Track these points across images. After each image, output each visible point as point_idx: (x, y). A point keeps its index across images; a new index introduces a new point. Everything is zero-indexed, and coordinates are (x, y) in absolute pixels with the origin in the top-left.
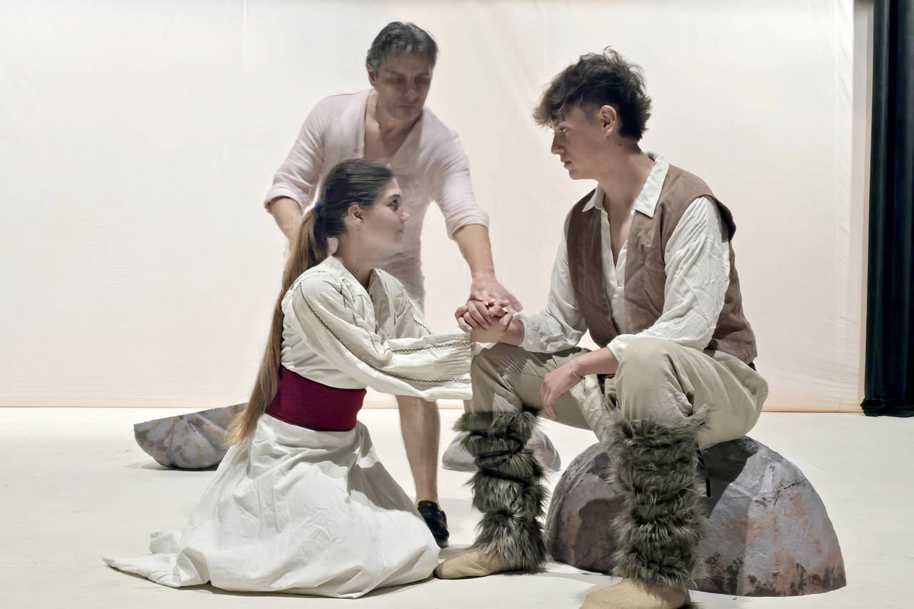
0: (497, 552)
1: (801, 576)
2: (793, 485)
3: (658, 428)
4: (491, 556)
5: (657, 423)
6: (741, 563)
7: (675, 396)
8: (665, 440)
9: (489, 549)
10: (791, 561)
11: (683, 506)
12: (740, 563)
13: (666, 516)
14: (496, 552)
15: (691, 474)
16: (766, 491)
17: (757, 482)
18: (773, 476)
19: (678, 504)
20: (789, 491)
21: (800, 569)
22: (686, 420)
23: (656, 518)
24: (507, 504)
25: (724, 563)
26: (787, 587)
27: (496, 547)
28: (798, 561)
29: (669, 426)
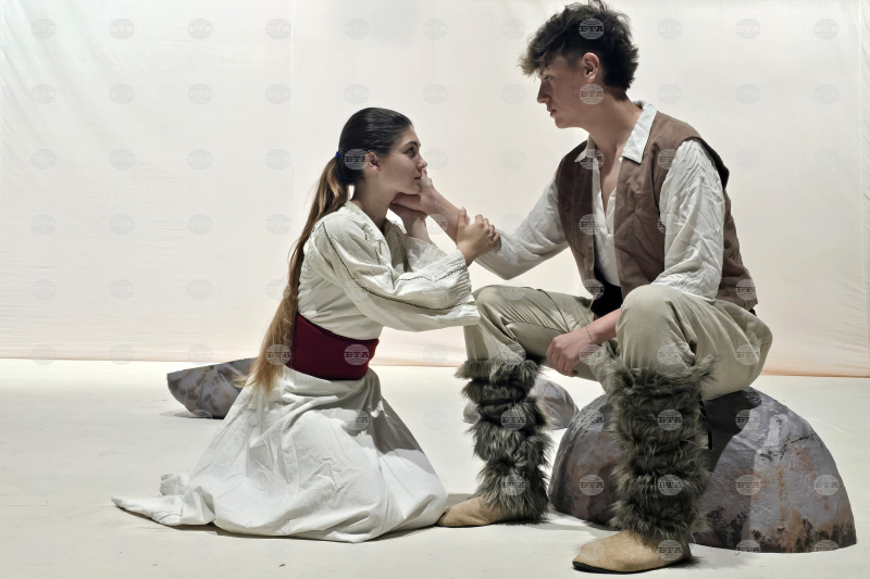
0: (499, 501)
1: (808, 531)
2: (801, 439)
3: (659, 377)
4: (493, 505)
5: (658, 372)
6: (746, 517)
7: (678, 345)
8: (666, 390)
9: (491, 498)
10: (797, 517)
11: (684, 458)
12: (744, 517)
13: (664, 467)
14: (497, 501)
15: (693, 426)
16: (772, 444)
17: (763, 435)
18: (780, 429)
19: (679, 455)
20: (797, 445)
21: (807, 525)
22: (688, 370)
23: (655, 469)
24: (509, 452)
25: (727, 517)
26: (793, 543)
27: (498, 496)
28: (805, 517)
29: (670, 376)
